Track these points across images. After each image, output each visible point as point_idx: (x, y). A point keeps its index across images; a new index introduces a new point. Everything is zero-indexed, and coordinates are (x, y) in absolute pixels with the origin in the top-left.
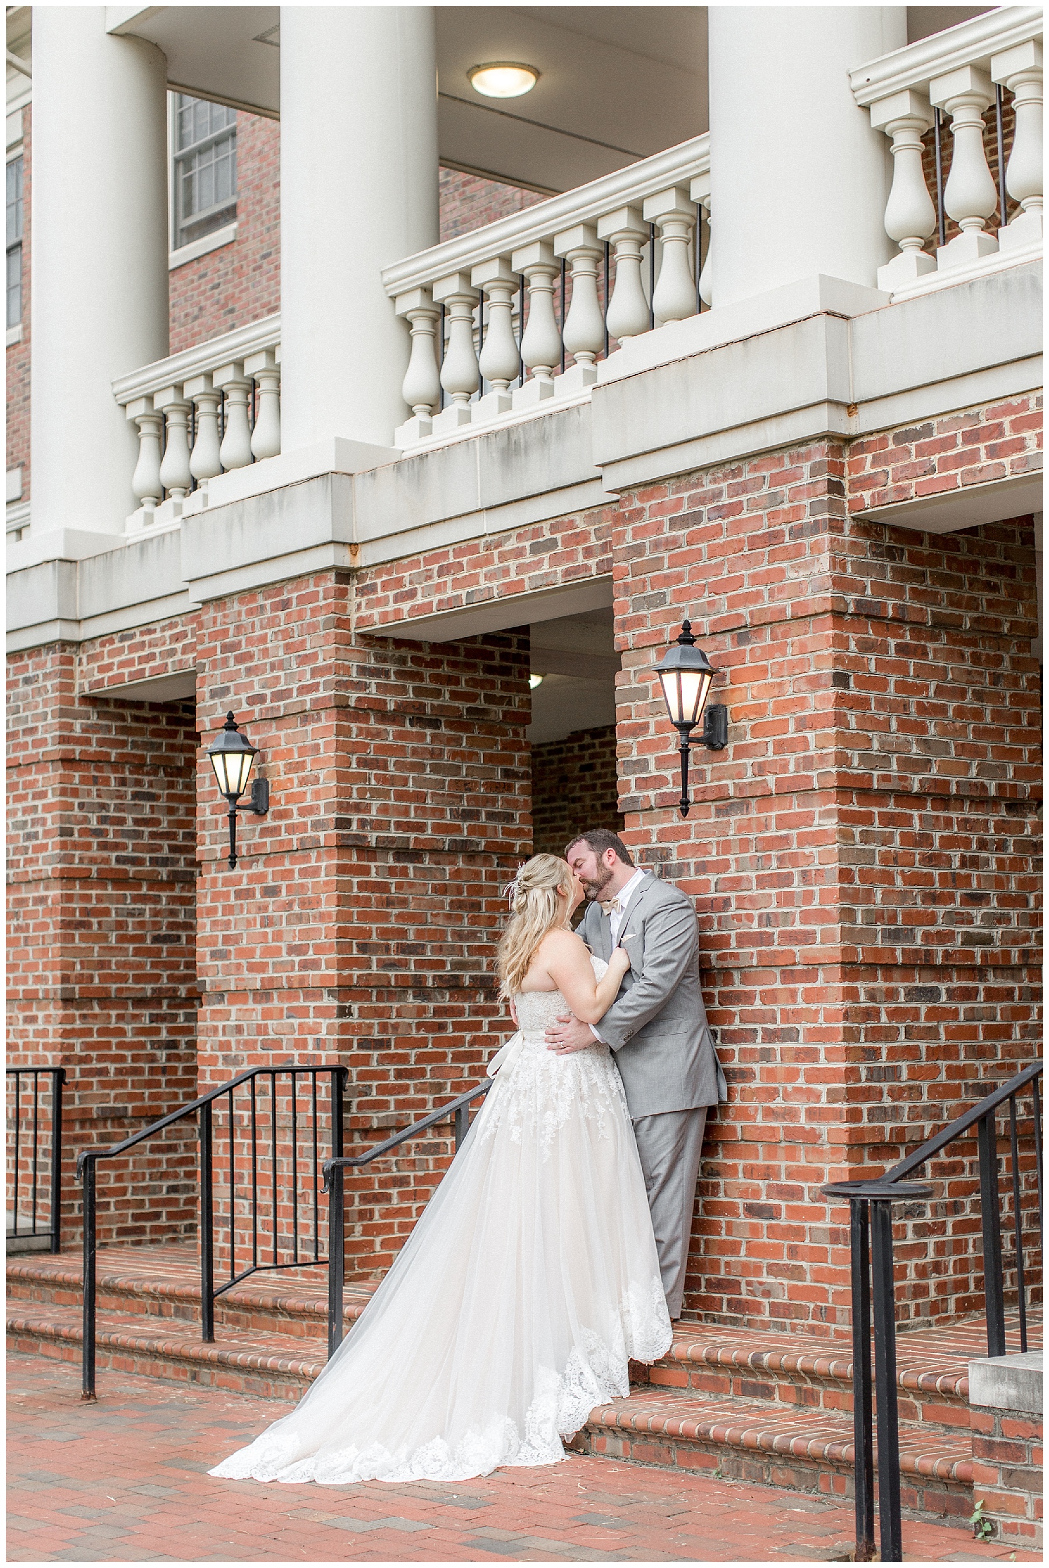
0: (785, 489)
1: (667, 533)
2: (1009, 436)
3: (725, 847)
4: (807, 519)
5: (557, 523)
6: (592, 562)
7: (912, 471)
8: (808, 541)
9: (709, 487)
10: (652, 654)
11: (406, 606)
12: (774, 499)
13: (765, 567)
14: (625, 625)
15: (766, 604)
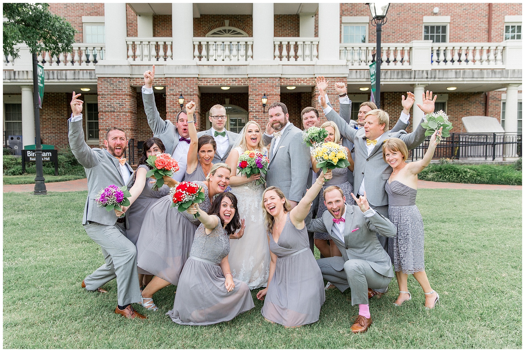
0: (274, 81)
1: (257, 83)
2: (300, 81)
3: (265, 117)
4: (277, 85)
5: (236, 78)
6: (242, 84)
7: (288, 82)
8: (277, 87)
9: (263, 79)
10: (254, 96)
11: (209, 84)
12: (273, 82)
13: (271, 89)
14: (250, 92)
15: (271, 93)
